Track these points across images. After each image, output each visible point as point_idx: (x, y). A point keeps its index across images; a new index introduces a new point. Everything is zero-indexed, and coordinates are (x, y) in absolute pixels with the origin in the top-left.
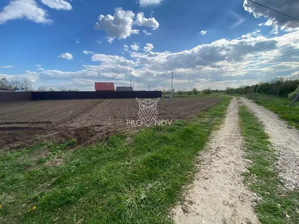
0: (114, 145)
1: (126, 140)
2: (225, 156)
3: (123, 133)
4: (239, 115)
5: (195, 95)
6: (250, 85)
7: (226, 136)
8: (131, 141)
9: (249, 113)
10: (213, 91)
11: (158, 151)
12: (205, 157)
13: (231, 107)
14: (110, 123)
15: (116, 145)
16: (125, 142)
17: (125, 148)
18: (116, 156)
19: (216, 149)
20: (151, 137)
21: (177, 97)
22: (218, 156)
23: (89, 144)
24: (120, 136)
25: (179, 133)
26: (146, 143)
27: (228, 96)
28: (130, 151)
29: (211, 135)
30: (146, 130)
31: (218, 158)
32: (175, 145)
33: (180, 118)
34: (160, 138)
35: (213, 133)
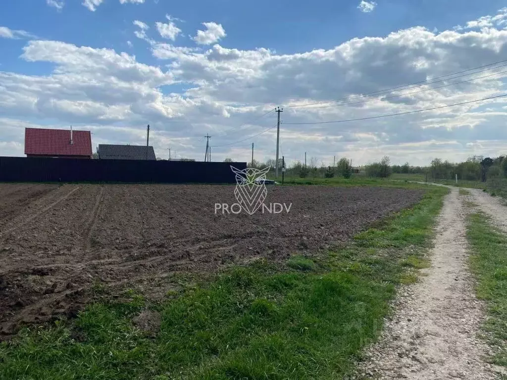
0: (96, 338)
1: (136, 319)
2: (436, 358)
3: (128, 295)
4: (468, 239)
5: (346, 180)
6: (494, 156)
7: (436, 302)
8: (152, 322)
9: (494, 235)
10: (397, 170)
11: (240, 350)
12: (381, 363)
13: (446, 216)
14: (78, 262)
15: (103, 337)
16: (134, 324)
17: (133, 344)
18: (103, 373)
19: (412, 338)
20: (219, 308)
21: (293, 183)
22: (418, 360)
23: (7, 334)
24: (114, 306)
25: (304, 294)
26: (202, 327)
27: (438, 185)
28: (149, 357)
29: (394, 299)
30: (200, 285)
31: (418, 366)
32: (293, 330)
33: (306, 248)
34: (245, 311)
35: (401, 291)
